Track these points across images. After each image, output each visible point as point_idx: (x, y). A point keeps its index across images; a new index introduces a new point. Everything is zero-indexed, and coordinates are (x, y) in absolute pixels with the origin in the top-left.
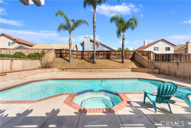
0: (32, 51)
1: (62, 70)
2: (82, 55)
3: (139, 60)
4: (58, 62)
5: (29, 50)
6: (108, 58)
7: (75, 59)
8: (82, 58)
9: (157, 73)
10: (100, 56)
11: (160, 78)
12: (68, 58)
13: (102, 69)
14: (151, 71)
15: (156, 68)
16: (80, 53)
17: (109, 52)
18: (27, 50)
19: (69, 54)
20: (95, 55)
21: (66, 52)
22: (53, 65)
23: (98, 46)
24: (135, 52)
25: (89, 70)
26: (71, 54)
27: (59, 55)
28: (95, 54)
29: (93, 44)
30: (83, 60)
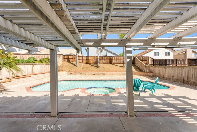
0: (43, 56)
1: (70, 73)
2: (87, 60)
3: (138, 65)
4: (66, 67)
5: (40, 55)
6: (111, 62)
7: (81, 64)
8: (87, 63)
9: (151, 76)
10: (103, 61)
11: (151, 79)
12: (75, 63)
13: (105, 73)
14: (147, 74)
15: (151, 72)
16: (86, 58)
17: (112, 58)
18: (38, 55)
19: (76, 59)
20: (99, 61)
21: (73, 57)
22: (62, 69)
23: (102, 51)
24: (135, 57)
25: (94, 73)
26: (77, 59)
27: (67, 60)
28: (99, 59)
29: (97, 49)
30: (88, 65)
